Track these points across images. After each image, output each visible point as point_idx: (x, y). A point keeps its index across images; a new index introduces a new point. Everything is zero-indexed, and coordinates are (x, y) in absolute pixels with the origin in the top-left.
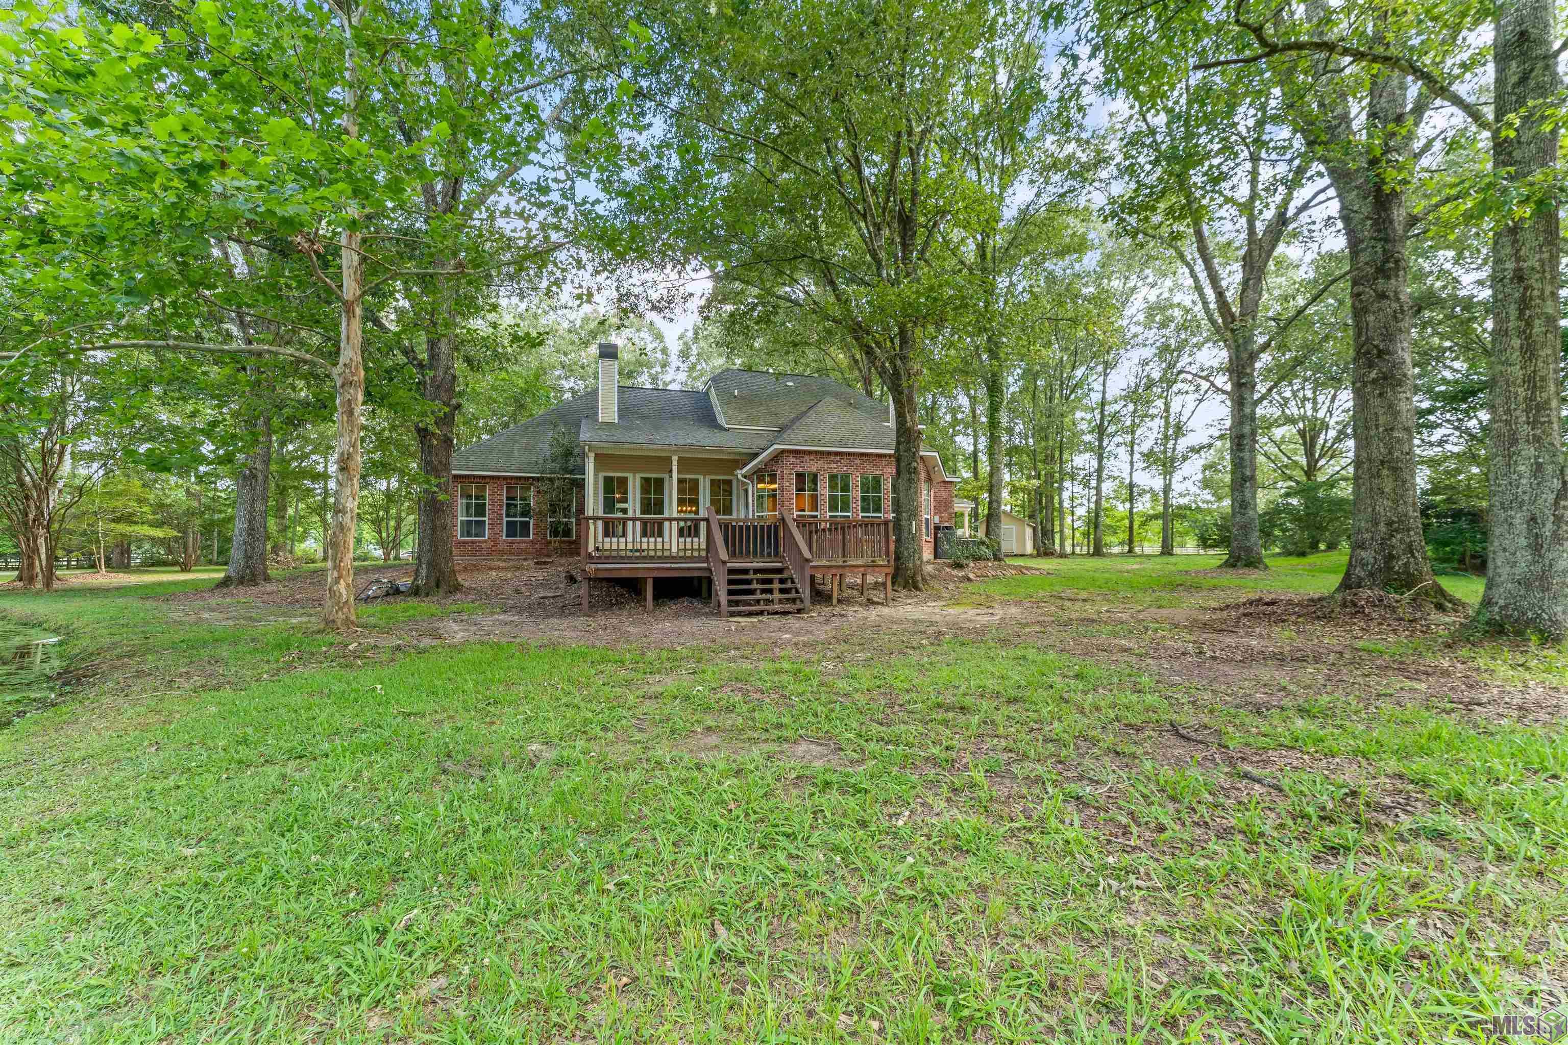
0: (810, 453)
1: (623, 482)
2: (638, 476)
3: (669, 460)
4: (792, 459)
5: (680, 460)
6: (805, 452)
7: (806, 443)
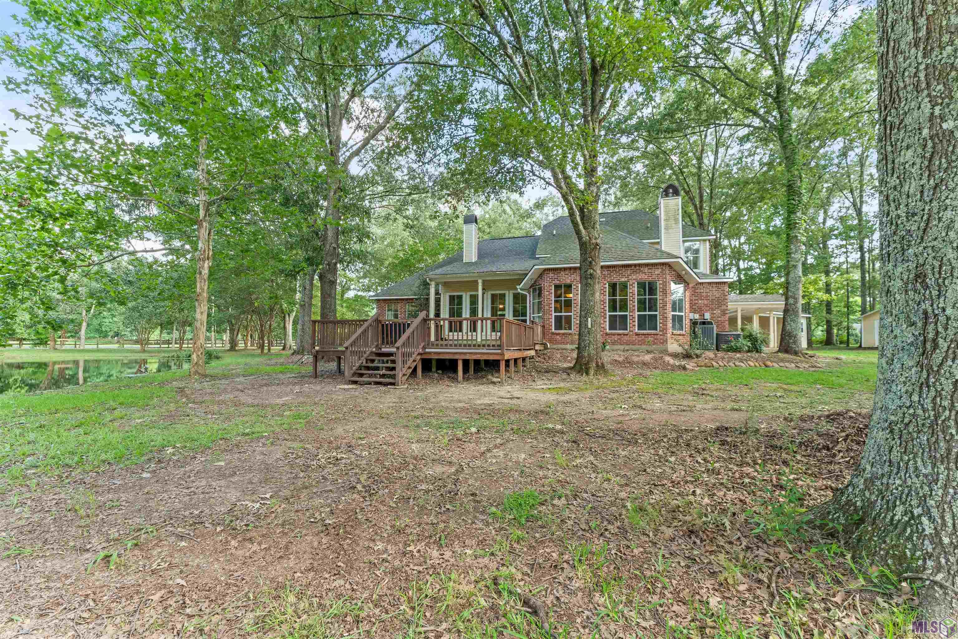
0: (565, 269)
1: (460, 297)
2: (469, 294)
3: (476, 282)
4: (551, 275)
5: (484, 282)
6: (560, 269)
7: (561, 262)
